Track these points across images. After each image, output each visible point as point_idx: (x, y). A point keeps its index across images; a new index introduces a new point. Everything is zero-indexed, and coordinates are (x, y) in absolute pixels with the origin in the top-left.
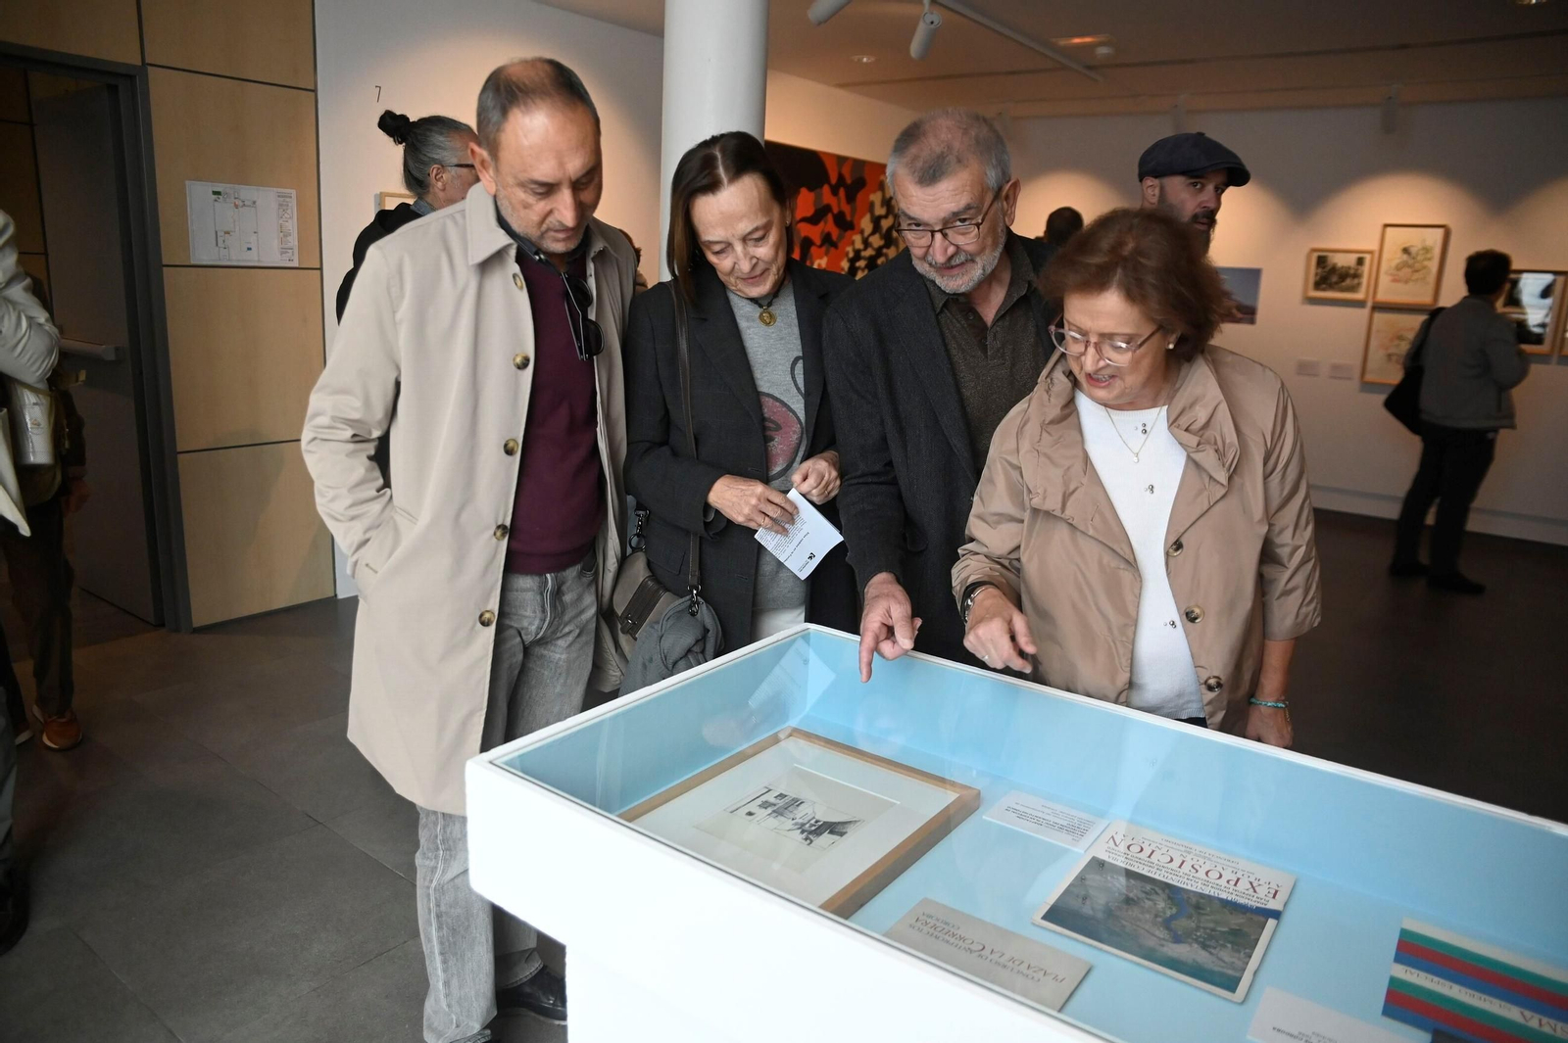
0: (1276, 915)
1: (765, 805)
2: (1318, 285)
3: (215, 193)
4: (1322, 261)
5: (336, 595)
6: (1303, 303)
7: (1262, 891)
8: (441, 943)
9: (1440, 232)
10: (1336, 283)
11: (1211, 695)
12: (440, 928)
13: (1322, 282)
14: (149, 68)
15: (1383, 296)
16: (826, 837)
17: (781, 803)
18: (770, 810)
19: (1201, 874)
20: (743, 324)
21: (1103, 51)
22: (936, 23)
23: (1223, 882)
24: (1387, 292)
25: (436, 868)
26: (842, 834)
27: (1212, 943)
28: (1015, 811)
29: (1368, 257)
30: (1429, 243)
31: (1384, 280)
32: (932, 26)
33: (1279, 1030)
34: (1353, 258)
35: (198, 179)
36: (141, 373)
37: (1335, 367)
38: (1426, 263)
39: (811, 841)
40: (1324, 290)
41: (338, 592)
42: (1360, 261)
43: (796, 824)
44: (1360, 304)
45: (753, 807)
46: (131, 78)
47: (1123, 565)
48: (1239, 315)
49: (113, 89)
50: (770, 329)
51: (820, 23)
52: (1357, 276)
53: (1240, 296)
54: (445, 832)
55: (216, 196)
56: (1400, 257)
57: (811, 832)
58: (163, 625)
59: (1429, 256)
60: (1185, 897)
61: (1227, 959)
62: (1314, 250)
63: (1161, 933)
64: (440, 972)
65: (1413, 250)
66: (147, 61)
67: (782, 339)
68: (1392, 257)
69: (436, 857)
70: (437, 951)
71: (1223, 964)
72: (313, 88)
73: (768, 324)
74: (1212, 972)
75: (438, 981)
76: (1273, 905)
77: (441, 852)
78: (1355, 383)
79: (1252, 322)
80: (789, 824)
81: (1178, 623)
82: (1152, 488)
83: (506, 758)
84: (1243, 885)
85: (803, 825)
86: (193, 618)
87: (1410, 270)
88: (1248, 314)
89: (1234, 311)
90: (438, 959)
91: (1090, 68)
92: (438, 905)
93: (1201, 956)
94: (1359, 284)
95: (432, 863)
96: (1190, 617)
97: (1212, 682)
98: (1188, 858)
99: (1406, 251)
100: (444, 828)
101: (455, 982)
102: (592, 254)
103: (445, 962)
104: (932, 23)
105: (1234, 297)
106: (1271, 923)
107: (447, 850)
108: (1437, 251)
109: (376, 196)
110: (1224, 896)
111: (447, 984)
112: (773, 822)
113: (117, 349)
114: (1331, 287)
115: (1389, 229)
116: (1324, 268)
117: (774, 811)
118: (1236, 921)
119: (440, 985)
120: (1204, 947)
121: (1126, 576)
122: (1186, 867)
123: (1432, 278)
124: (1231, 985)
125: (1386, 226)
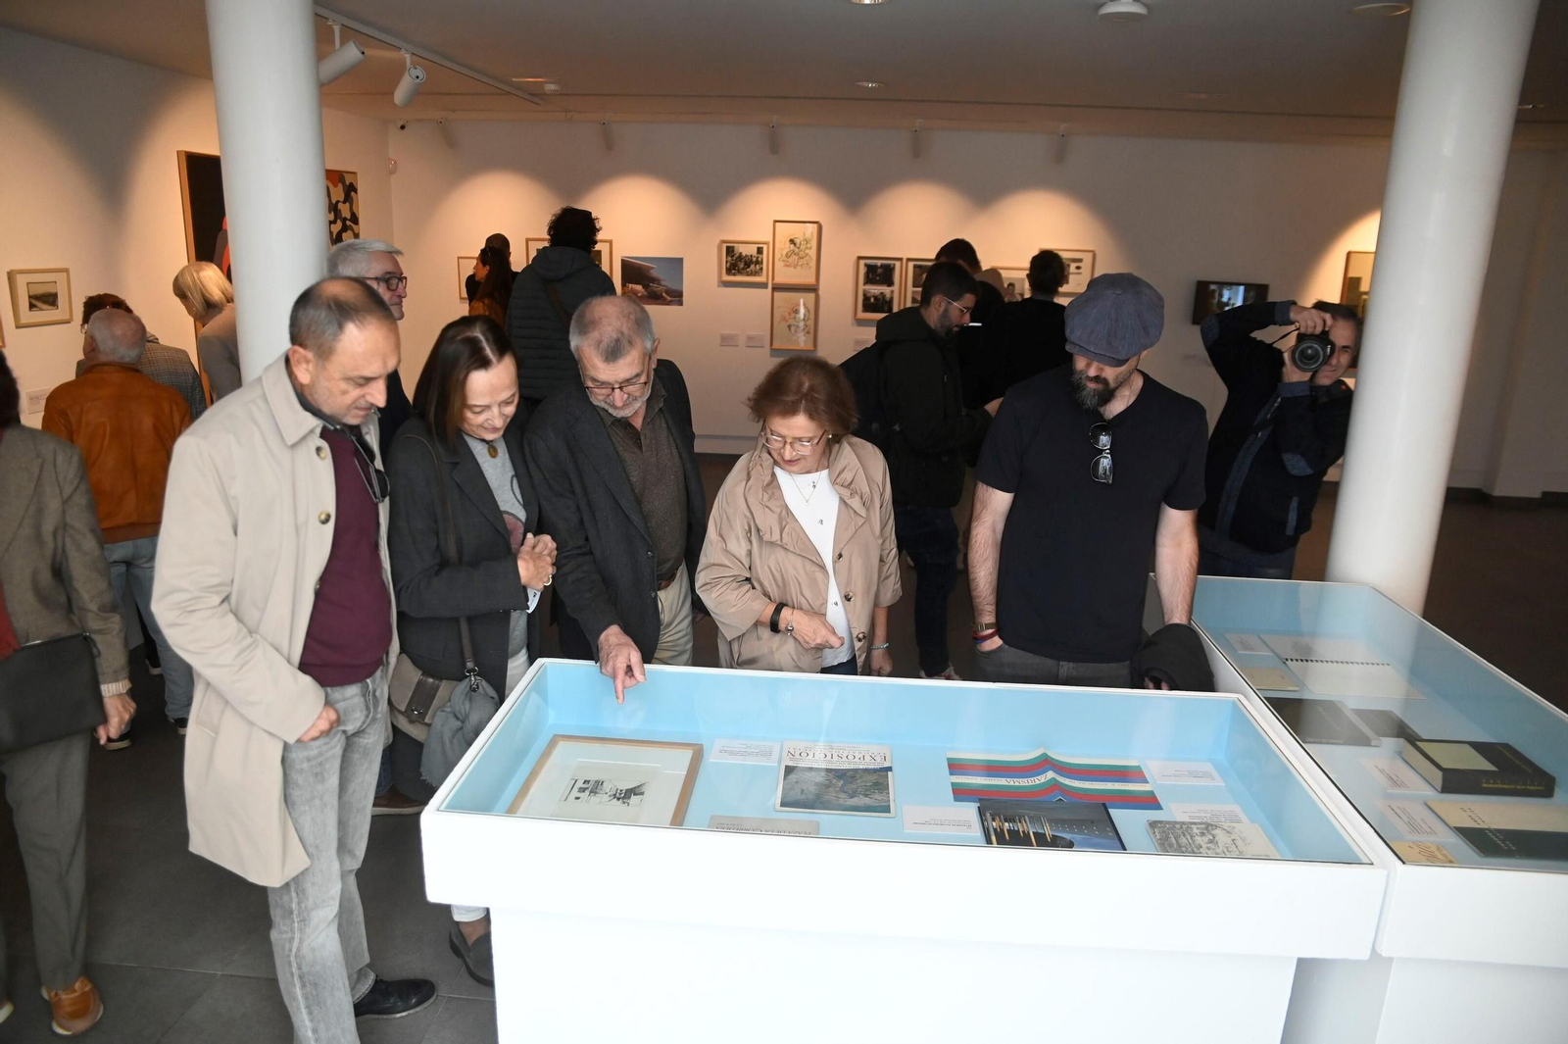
0: (890, 769)
1: (582, 790)
2: (729, 271)
4: (730, 251)
6: (719, 286)
7: (878, 759)
8: (306, 998)
9: (816, 225)
10: (743, 269)
11: (860, 644)
12: (303, 986)
13: (732, 269)
15: (779, 279)
16: (634, 799)
17: (590, 785)
18: (587, 792)
19: (845, 759)
20: (480, 461)
22: (421, 78)
23: (857, 760)
24: (784, 276)
25: (293, 938)
26: (642, 794)
27: (868, 793)
28: (726, 751)
29: (765, 247)
30: (808, 235)
31: (779, 265)
32: (418, 80)
34: (755, 247)
37: (750, 338)
38: (807, 251)
40: (734, 275)
42: (760, 251)
43: (610, 796)
44: (764, 286)
45: (575, 793)
47: (817, 569)
48: (669, 298)
50: (496, 460)
52: (759, 262)
53: (668, 282)
54: (300, 907)
56: (789, 247)
57: (623, 798)
59: (809, 246)
60: (843, 773)
61: (880, 798)
62: (724, 242)
63: (843, 796)
64: (307, 1023)
65: (797, 241)
67: (503, 465)
68: (783, 247)
69: (292, 931)
70: (302, 1006)
71: (878, 801)
73: (494, 457)
74: (875, 807)
75: (306, 1031)
76: (886, 765)
77: (296, 924)
78: (767, 350)
79: (681, 303)
80: (606, 798)
81: (840, 603)
82: (821, 522)
84: (868, 759)
85: (615, 795)
87: (797, 257)
88: (676, 297)
89: (664, 294)
90: (304, 1011)
91: (536, 96)
92: (300, 968)
93: (867, 801)
94: (761, 269)
95: (289, 935)
96: (848, 598)
97: (861, 636)
98: (834, 752)
99: (792, 241)
100: (299, 903)
101: (322, 1026)
103: (310, 1013)
104: (417, 77)
105: (662, 283)
106: (889, 773)
107: (301, 921)
108: (814, 244)
110: (861, 767)
111: (315, 1031)
112: (594, 799)
114: (740, 272)
115: (777, 224)
116: (732, 257)
117: (591, 792)
118: (873, 778)
119: (310, 1034)
120: (866, 796)
121: (819, 575)
122: (835, 756)
123: (813, 264)
124: (887, 809)
125: (776, 221)
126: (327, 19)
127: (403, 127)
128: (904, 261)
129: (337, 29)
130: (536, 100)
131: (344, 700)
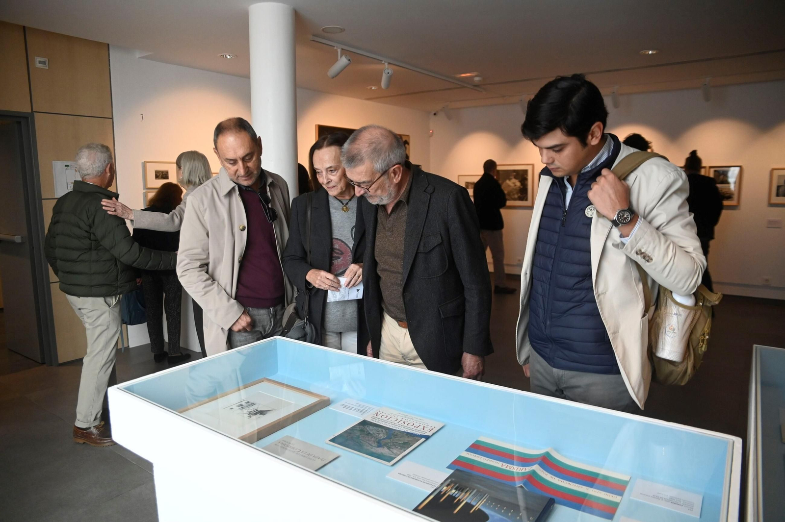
0: (427, 437)
1: (239, 406)
3: (66, 166)
5: (129, 346)
7: (427, 429)
14: (35, 113)
16: (258, 416)
17: (246, 404)
18: (240, 408)
19: (406, 424)
20: (332, 211)
21: (477, 79)
22: (390, 73)
23: (412, 427)
26: (264, 414)
27: (393, 447)
32: (388, 75)
33: (400, 474)
35: (58, 160)
36: (33, 248)
39: (251, 417)
41: (130, 345)
43: (248, 412)
45: (234, 407)
46: (27, 118)
49: (19, 123)
50: (345, 213)
51: (333, 78)
55: (66, 167)
57: (252, 415)
58: (45, 363)
60: (393, 432)
61: (396, 452)
63: (375, 444)
66: (34, 110)
67: (349, 218)
71: (392, 453)
72: (111, 117)
73: (345, 211)
74: (386, 456)
80: (246, 412)
83: (123, 387)
84: (420, 428)
85: (251, 412)
86: (59, 360)
91: (476, 86)
93: (385, 451)
102: (268, 184)
104: (388, 73)
106: (423, 440)
109: (142, 163)
110: (410, 431)
112: (239, 412)
113: (22, 238)
117: (242, 408)
118: (408, 439)
124: (390, 460)
126: (334, 46)
127: (435, 114)
128: (708, 169)
129: (339, 51)
130: (477, 88)
131: (258, 315)
